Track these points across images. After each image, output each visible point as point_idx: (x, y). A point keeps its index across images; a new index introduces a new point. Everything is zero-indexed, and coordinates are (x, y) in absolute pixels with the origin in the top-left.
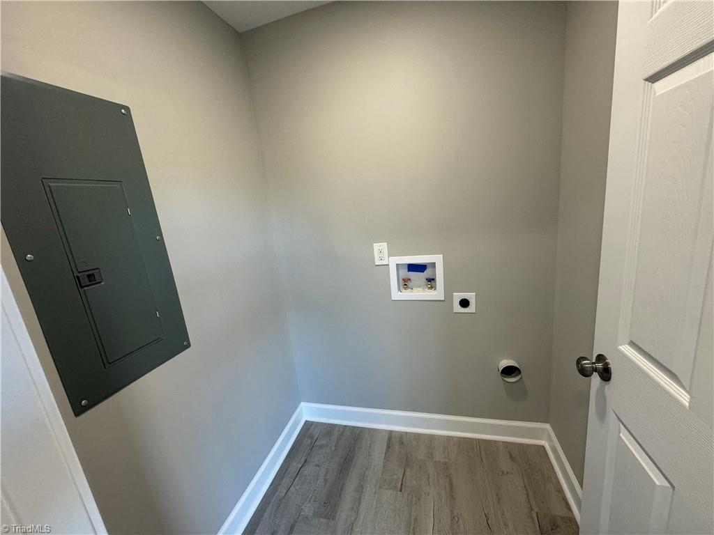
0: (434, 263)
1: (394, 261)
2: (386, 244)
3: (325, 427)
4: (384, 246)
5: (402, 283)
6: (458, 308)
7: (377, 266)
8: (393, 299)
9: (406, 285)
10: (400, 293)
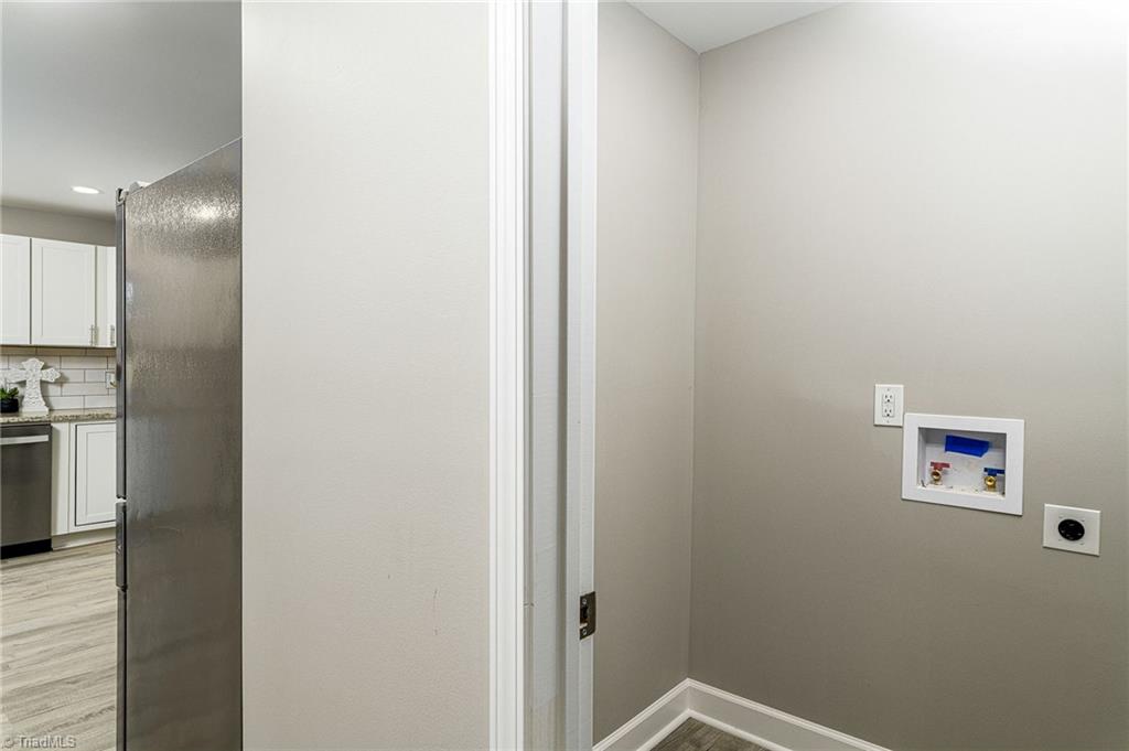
0: (1005, 435)
1: (914, 422)
2: (902, 386)
3: (728, 739)
4: (898, 390)
5: (928, 468)
6: (1053, 538)
7: (876, 426)
8: (904, 497)
9: (937, 474)
10: (920, 487)
